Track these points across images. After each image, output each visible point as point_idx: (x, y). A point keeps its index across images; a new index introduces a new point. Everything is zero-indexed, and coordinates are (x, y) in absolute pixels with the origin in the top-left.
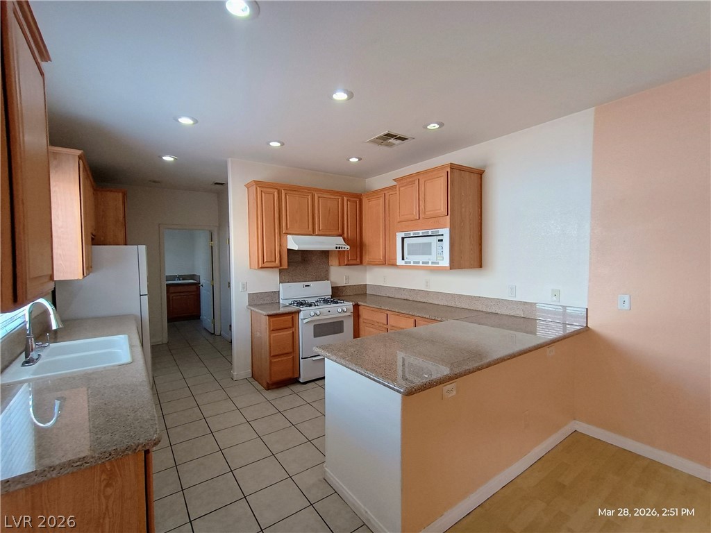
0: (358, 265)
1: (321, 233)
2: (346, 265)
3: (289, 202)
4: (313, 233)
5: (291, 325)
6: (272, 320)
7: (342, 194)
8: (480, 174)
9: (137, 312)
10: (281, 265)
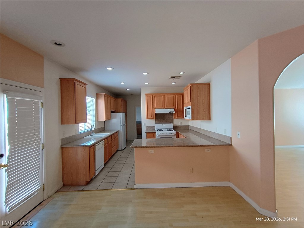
0: (182, 118)
1: (166, 108)
2: (177, 118)
3: (156, 99)
4: (164, 108)
5: (153, 136)
6: (147, 134)
7: (175, 94)
8: (209, 85)
9: (120, 130)
10: (153, 118)
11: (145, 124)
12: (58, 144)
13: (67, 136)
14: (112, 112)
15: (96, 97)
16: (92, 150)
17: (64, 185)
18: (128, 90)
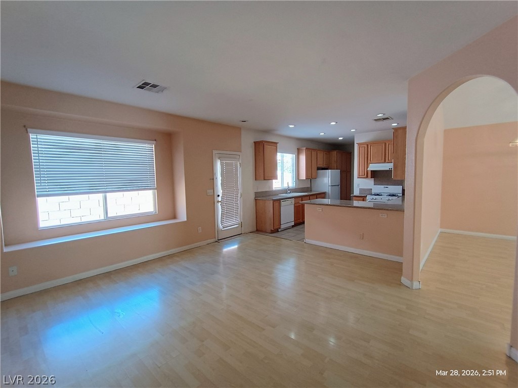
1: (389, 161)
3: (372, 148)
9: (327, 191)
10: (367, 177)
11: (358, 185)
12: (253, 196)
13: (260, 191)
14: (319, 169)
15: (297, 154)
16: (277, 204)
17: (257, 230)
18: (340, 138)
